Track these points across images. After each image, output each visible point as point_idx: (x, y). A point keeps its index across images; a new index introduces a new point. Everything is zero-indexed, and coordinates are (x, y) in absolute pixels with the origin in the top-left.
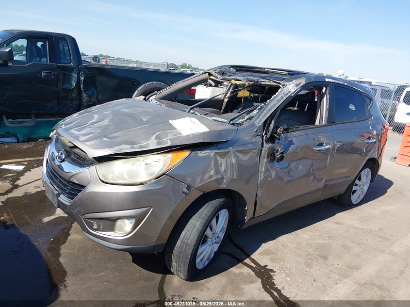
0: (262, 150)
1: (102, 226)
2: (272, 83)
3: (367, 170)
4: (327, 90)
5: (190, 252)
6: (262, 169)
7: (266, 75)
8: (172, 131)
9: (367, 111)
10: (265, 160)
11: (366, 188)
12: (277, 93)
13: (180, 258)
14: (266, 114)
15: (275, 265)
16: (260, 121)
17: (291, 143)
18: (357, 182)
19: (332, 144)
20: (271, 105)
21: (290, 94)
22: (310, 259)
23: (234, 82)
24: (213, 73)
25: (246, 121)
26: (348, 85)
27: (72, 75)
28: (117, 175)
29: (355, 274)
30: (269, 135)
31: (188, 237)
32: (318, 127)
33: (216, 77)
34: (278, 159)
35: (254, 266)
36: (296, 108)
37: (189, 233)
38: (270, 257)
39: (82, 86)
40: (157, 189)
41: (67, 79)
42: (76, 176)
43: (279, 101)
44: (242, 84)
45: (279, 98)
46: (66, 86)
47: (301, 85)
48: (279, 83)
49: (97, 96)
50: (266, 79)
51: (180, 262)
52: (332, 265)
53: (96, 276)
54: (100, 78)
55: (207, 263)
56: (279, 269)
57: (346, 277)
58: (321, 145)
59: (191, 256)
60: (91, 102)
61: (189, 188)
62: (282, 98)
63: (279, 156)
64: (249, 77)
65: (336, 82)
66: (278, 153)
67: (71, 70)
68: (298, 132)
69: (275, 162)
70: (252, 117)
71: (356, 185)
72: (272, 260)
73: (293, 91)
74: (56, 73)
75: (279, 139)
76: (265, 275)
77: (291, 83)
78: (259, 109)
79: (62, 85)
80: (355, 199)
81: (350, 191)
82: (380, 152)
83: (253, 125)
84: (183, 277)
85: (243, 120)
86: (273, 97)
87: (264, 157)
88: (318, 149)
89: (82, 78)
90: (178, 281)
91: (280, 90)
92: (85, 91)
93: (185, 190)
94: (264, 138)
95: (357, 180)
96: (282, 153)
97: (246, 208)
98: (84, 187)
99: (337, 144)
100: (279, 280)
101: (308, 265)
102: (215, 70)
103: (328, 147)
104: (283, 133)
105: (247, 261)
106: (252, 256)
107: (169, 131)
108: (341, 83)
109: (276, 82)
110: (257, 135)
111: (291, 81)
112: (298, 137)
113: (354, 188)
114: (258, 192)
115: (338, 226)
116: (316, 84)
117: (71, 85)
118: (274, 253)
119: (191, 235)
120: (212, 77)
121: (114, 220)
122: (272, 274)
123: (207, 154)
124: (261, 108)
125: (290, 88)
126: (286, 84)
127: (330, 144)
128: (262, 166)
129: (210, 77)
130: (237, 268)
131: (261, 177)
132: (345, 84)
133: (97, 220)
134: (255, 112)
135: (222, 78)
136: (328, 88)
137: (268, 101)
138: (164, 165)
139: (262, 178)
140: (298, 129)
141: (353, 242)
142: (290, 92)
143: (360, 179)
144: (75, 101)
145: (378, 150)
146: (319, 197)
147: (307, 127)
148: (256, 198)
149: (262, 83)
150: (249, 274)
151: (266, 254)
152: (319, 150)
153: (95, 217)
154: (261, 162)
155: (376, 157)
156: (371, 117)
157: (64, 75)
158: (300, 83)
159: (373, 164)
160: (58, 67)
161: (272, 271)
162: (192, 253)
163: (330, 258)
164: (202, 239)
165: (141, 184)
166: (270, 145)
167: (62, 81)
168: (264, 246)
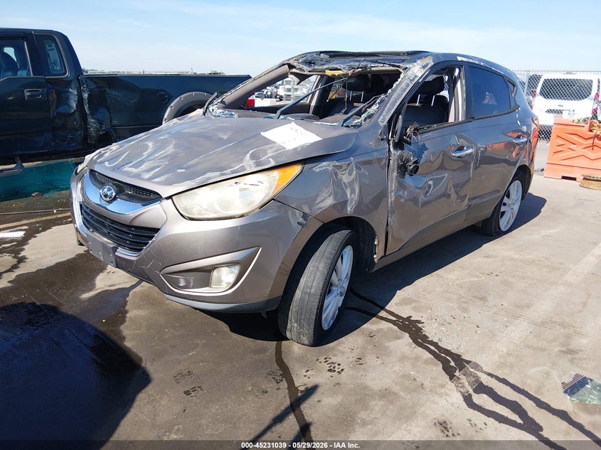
0: (390, 160)
1: (192, 281)
2: (387, 68)
3: (517, 183)
4: (462, 73)
5: (316, 304)
6: (391, 186)
7: (375, 58)
8: (270, 146)
9: (512, 100)
10: (395, 174)
11: (516, 208)
12: (399, 80)
13: (301, 314)
14: (390, 109)
15: (421, 314)
16: (384, 119)
17: (424, 148)
18: (506, 200)
19: (475, 147)
20: (395, 96)
21: (417, 79)
22: (464, 302)
23: (329, 73)
24: (295, 64)
25: (365, 120)
26: (485, 65)
27: (68, 92)
28: (206, 207)
29: (527, 313)
30: (397, 138)
31: (310, 284)
32: (453, 125)
33: (300, 69)
34: (411, 172)
35: (395, 319)
36: (417, 104)
37: (311, 280)
38: (411, 306)
39: (86, 107)
40: (264, 221)
41: (62, 98)
42: (142, 216)
43: (405, 90)
44: (343, 75)
45: (403, 85)
46: (62, 109)
47: (429, 66)
48: (399, 67)
49: (111, 121)
50: (378, 63)
51: (302, 321)
52: (495, 306)
53: (185, 356)
54: (112, 93)
55: (332, 322)
56: (428, 319)
57: (516, 317)
58: (461, 149)
59: (317, 310)
60: (103, 131)
61: (305, 216)
62: (408, 85)
63: (411, 167)
64: (352, 64)
65: (471, 61)
66: (410, 163)
67: (68, 83)
68: (430, 134)
69: (407, 176)
70: (372, 115)
71: (505, 204)
72: (415, 309)
73: (420, 75)
74: (45, 90)
75: (410, 144)
76: (411, 328)
77: (416, 64)
78: (379, 103)
79: (56, 109)
80: (504, 223)
81: (498, 213)
82: (531, 156)
83: (376, 125)
84: (306, 342)
85: (359, 120)
86: (395, 85)
87: (394, 169)
88: (458, 155)
89: (86, 95)
90: (299, 348)
91: (402, 76)
92: (92, 114)
93: (301, 220)
94: (391, 142)
95: (505, 197)
96: (416, 162)
97: (376, 243)
98: (157, 230)
99: (480, 148)
100: (431, 331)
101: (465, 310)
102: (297, 60)
103: (470, 151)
104: (415, 134)
105: (383, 314)
106: (387, 308)
107: (267, 146)
108: (477, 62)
109: (393, 66)
110: (382, 140)
111: (416, 62)
112: (431, 139)
113: (503, 209)
114: (389, 219)
115: (489, 260)
116: (447, 64)
117: (70, 106)
118: (415, 301)
119: (315, 281)
120: (294, 70)
121: (209, 270)
122: (420, 325)
123: (324, 168)
124: (382, 101)
125: (415, 71)
126: (408, 66)
127: (472, 148)
128: (392, 183)
129: (291, 71)
130: (373, 324)
131: (391, 198)
132: (482, 64)
133: (184, 274)
134: (375, 107)
135: (310, 69)
136: (463, 69)
137: (390, 91)
138: (270, 187)
139: (393, 199)
140: (430, 129)
141: (514, 277)
142: (416, 76)
143: (508, 196)
144: (78, 130)
145: (529, 154)
146: (461, 223)
147: (441, 126)
148: (387, 228)
149: (372, 69)
150: (391, 329)
151: (406, 304)
152: (459, 157)
153: (182, 270)
154: (389, 177)
155: (527, 164)
156: (518, 108)
157: (59, 94)
158: (427, 64)
159: (524, 174)
160: (48, 81)
161: (419, 322)
162: (318, 306)
163: (490, 298)
164: (327, 288)
165: (242, 216)
166: (400, 151)
167: (55, 104)
168: (400, 294)
